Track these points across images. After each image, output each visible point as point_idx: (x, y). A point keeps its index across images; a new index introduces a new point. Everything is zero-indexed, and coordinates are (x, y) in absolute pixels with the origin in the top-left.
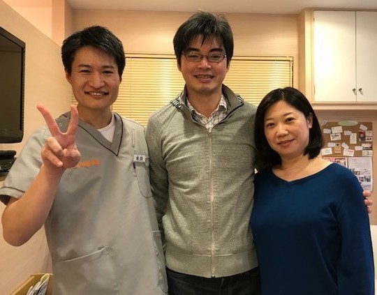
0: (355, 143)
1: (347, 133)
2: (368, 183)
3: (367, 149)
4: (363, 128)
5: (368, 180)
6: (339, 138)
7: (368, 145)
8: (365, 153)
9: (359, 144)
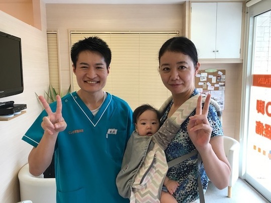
0: (215, 82)
1: (210, 76)
2: (222, 106)
3: (221, 86)
4: (220, 73)
5: (222, 104)
6: (205, 80)
7: (223, 84)
8: (220, 88)
9: (217, 83)
